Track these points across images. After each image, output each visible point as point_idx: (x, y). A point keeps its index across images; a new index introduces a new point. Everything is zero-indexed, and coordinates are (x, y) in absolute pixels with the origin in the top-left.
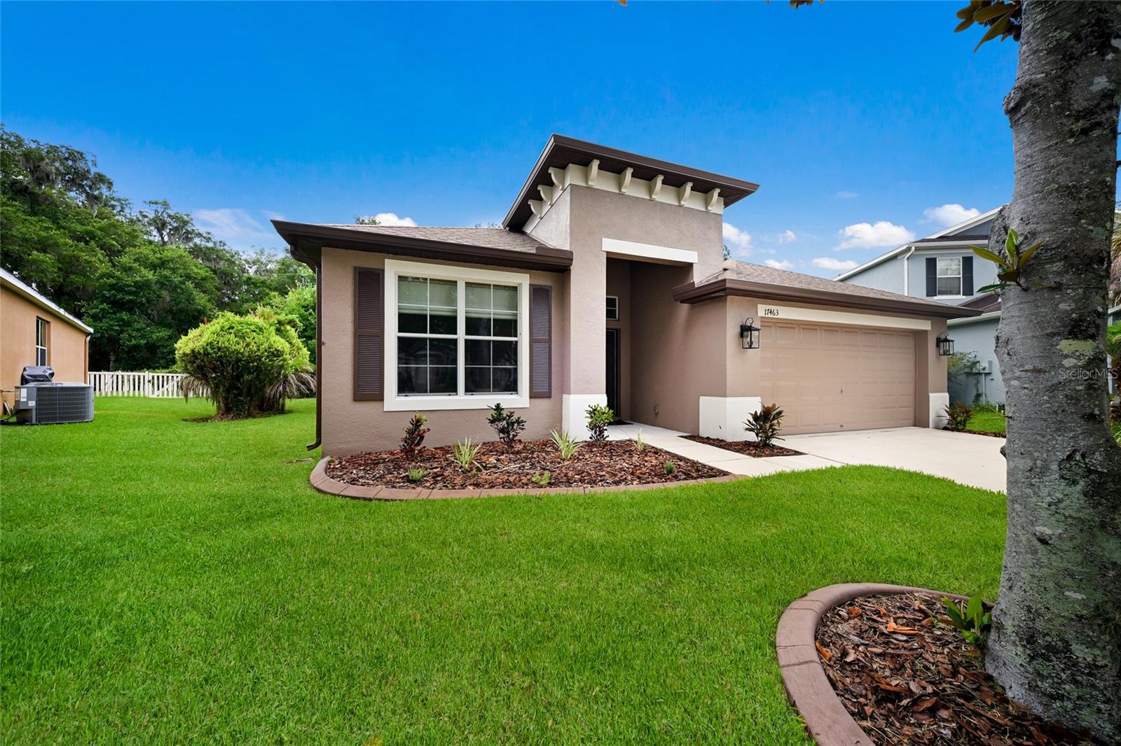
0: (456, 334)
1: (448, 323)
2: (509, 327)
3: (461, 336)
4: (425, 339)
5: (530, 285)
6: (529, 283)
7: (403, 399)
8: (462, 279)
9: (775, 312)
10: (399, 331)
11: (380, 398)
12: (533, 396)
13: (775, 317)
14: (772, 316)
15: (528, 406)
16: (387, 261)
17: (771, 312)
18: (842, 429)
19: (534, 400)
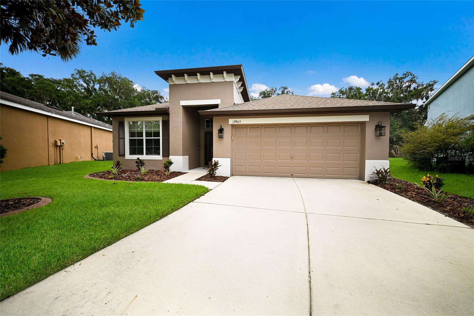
0: (143, 137)
1: (141, 134)
2: (157, 134)
3: (144, 138)
4: (136, 139)
5: (162, 120)
6: (161, 120)
7: (130, 156)
8: (144, 121)
9: (239, 121)
10: (129, 137)
11: (124, 155)
12: (163, 156)
13: (239, 123)
14: (237, 123)
15: (162, 159)
16: (125, 118)
17: (236, 122)
18: (292, 176)
19: (164, 158)
